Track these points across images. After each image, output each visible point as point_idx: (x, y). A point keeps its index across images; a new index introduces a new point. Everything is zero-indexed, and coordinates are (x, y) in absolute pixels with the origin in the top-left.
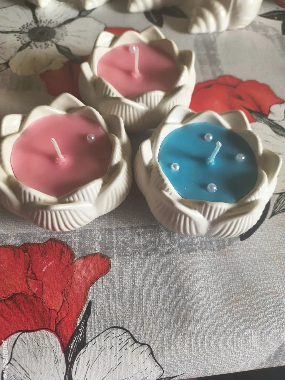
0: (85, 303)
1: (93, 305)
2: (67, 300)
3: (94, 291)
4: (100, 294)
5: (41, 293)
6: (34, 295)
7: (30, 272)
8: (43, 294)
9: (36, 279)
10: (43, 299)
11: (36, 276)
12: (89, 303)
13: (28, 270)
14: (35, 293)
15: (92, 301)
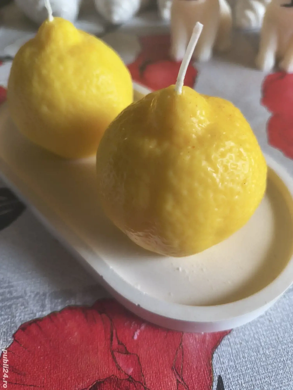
0: (212, 381)
1: (225, 383)
2: (183, 380)
3: (221, 360)
4: (231, 363)
5: (140, 374)
6: (130, 379)
7: (115, 343)
8: (143, 376)
9: (127, 353)
10: (145, 384)
11: (126, 348)
12: (218, 380)
13: (111, 340)
14: (131, 376)
15: (222, 376)
